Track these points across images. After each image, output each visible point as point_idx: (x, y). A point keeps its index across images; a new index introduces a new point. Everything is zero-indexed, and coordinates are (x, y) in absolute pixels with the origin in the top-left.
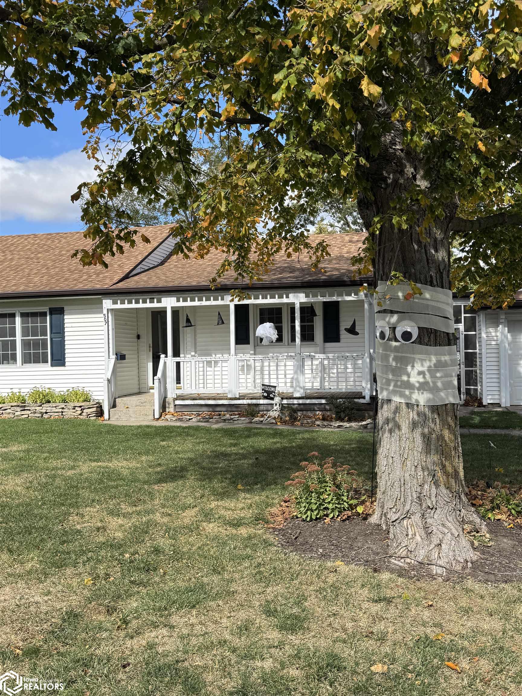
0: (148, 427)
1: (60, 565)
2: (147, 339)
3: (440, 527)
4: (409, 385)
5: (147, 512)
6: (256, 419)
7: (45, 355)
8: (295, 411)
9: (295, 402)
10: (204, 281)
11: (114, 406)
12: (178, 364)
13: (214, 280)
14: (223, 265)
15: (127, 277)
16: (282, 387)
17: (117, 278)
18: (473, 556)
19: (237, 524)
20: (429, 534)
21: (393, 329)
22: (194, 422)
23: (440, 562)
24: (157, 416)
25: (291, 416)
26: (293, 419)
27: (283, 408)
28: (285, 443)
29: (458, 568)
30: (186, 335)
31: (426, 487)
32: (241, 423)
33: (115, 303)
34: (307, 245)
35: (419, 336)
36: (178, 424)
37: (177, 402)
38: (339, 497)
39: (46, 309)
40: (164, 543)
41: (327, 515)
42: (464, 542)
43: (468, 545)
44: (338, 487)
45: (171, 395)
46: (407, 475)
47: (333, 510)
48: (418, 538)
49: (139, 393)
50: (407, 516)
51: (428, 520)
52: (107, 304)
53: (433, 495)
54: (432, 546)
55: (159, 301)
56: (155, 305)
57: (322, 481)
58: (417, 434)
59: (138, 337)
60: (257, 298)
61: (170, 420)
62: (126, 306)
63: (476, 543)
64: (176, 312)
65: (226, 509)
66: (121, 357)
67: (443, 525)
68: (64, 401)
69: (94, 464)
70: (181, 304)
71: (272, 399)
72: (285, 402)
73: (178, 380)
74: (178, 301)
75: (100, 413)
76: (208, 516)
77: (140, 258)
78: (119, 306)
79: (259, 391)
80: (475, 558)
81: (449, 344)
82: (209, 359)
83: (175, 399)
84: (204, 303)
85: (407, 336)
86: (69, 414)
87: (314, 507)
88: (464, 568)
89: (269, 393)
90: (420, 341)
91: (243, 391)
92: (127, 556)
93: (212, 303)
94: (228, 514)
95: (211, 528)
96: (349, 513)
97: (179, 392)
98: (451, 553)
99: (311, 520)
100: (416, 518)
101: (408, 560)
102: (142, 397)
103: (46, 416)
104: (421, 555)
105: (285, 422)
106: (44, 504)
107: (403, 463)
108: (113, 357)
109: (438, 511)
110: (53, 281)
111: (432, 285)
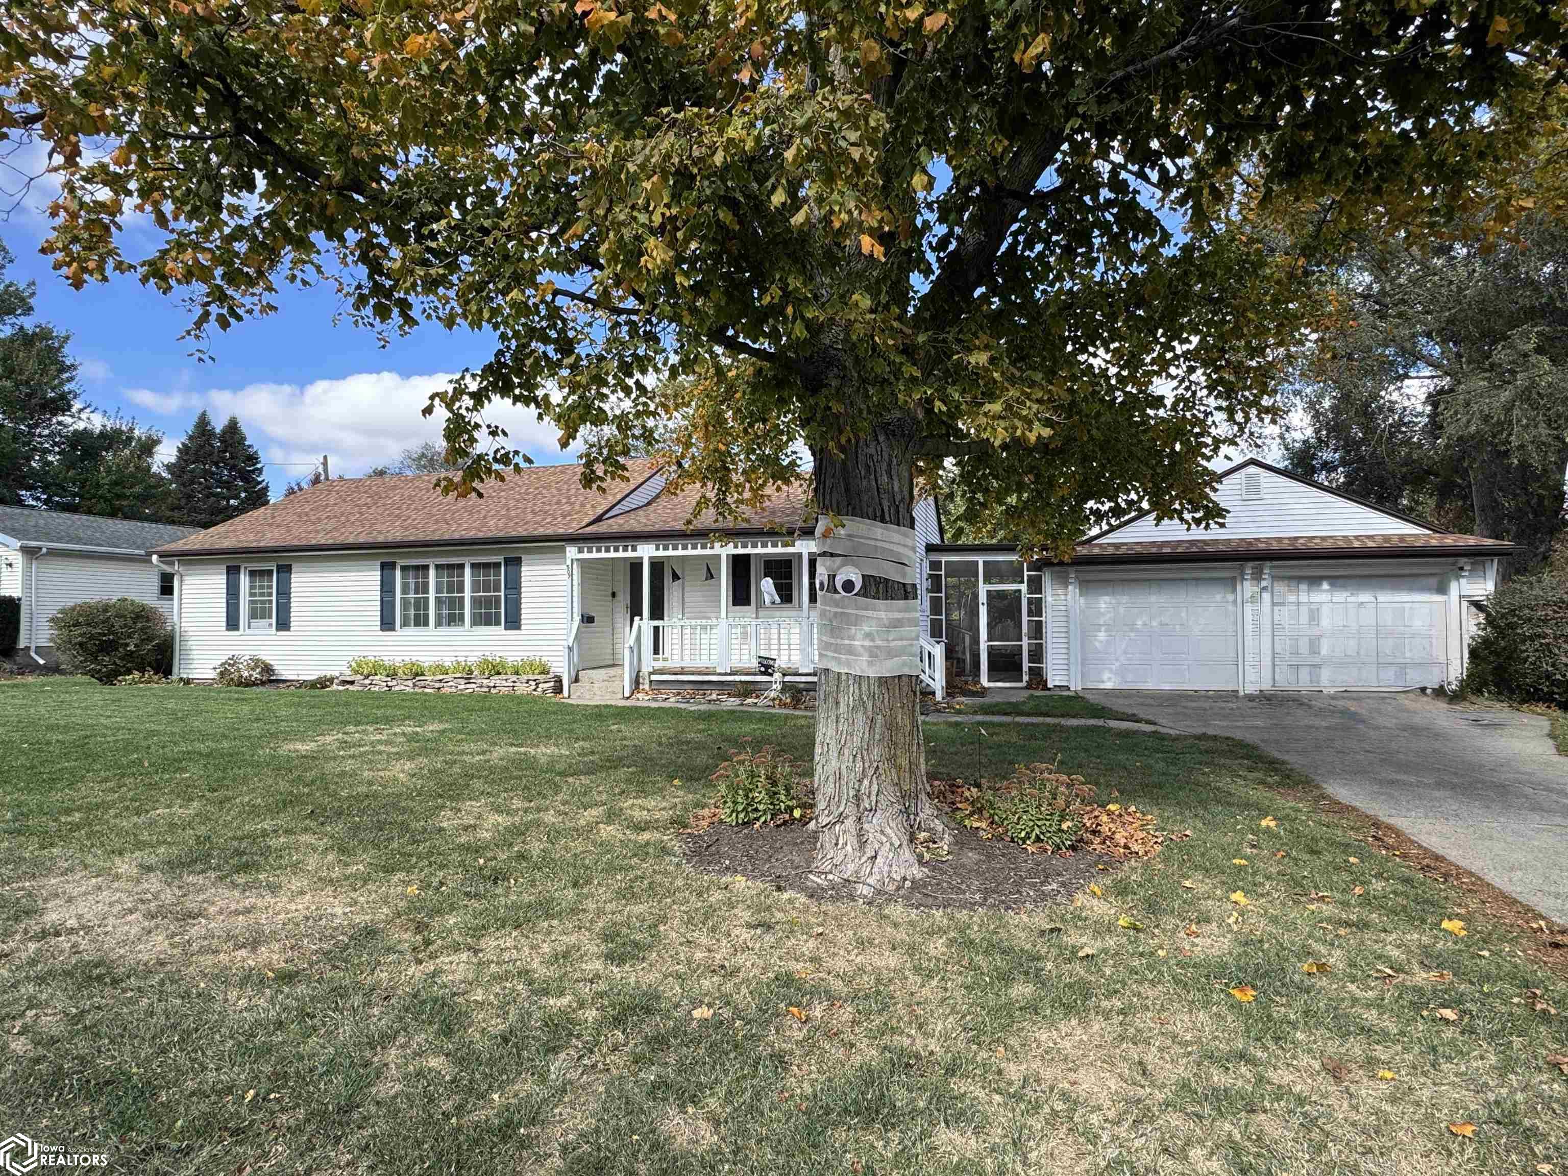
0: (607, 706)
1: (389, 870)
2: (624, 598)
3: (878, 835)
4: (851, 651)
5: (539, 810)
6: (749, 701)
7: (498, 615)
8: (800, 691)
9: (804, 679)
10: (679, 526)
11: (577, 680)
12: (656, 629)
13: (689, 522)
14: (698, 504)
15: (599, 519)
16: (782, 662)
17: (587, 520)
18: (917, 872)
19: (640, 828)
20: (862, 844)
21: (832, 577)
22: (672, 702)
23: (870, 881)
24: (627, 694)
25: (793, 697)
26: (796, 702)
27: (786, 687)
28: (770, 731)
29: (891, 888)
30: (672, 594)
31: (866, 782)
32: (731, 703)
33: (580, 551)
34: (798, 477)
35: (864, 586)
36: (654, 705)
37: (654, 677)
38: (773, 795)
39: (500, 559)
40: (536, 848)
41: (758, 819)
42: (907, 854)
43: (913, 859)
44: (774, 783)
45: (646, 670)
46: (843, 767)
47: (765, 812)
48: (849, 848)
49: (614, 665)
50: (841, 819)
51: (866, 826)
52: (572, 552)
53: (874, 793)
54: (864, 859)
55: (634, 549)
56: (630, 554)
58: (860, 717)
59: (614, 595)
60: (754, 546)
61: (643, 700)
62: (595, 555)
63: (927, 856)
64: (657, 566)
65: (642, 808)
66: (588, 619)
67: (882, 832)
68: (517, 673)
69: (513, 749)
70: (661, 553)
71: (771, 675)
72: (787, 679)
73: (656, 651)
74: (657, 549)
75: (558, 689)
76: (611, 816)
77: (619, 497)
78: (585, 555)
79: (754, 664)
80: (919, 876)
81: (906, 598)
82: (704, 622)
83: (650, 674)
84: (690, 552)
85: (848, 586)
86: (522, 689)
87: (740, 808)
88: (898, 888)
89: (767, 667)
90: (865, 592)
91: (736, 664)
92: (481, 861)
93: (699, 551)
94: (637, 814)
95: (607, 831)
96: (787, 816)
97: (659, 665)
98: (886, 869)
99: (737, 824)
100: (850, 823)
101: (830, 877)
102: (612, 671)
103: (493, 691)
104: (849, 870)
105: (784, 705)
106: (419, 794)
107: (840, 753)
108: (577, 618)
109: (878, 814)
110: (511, 524)
111: (883, 520)
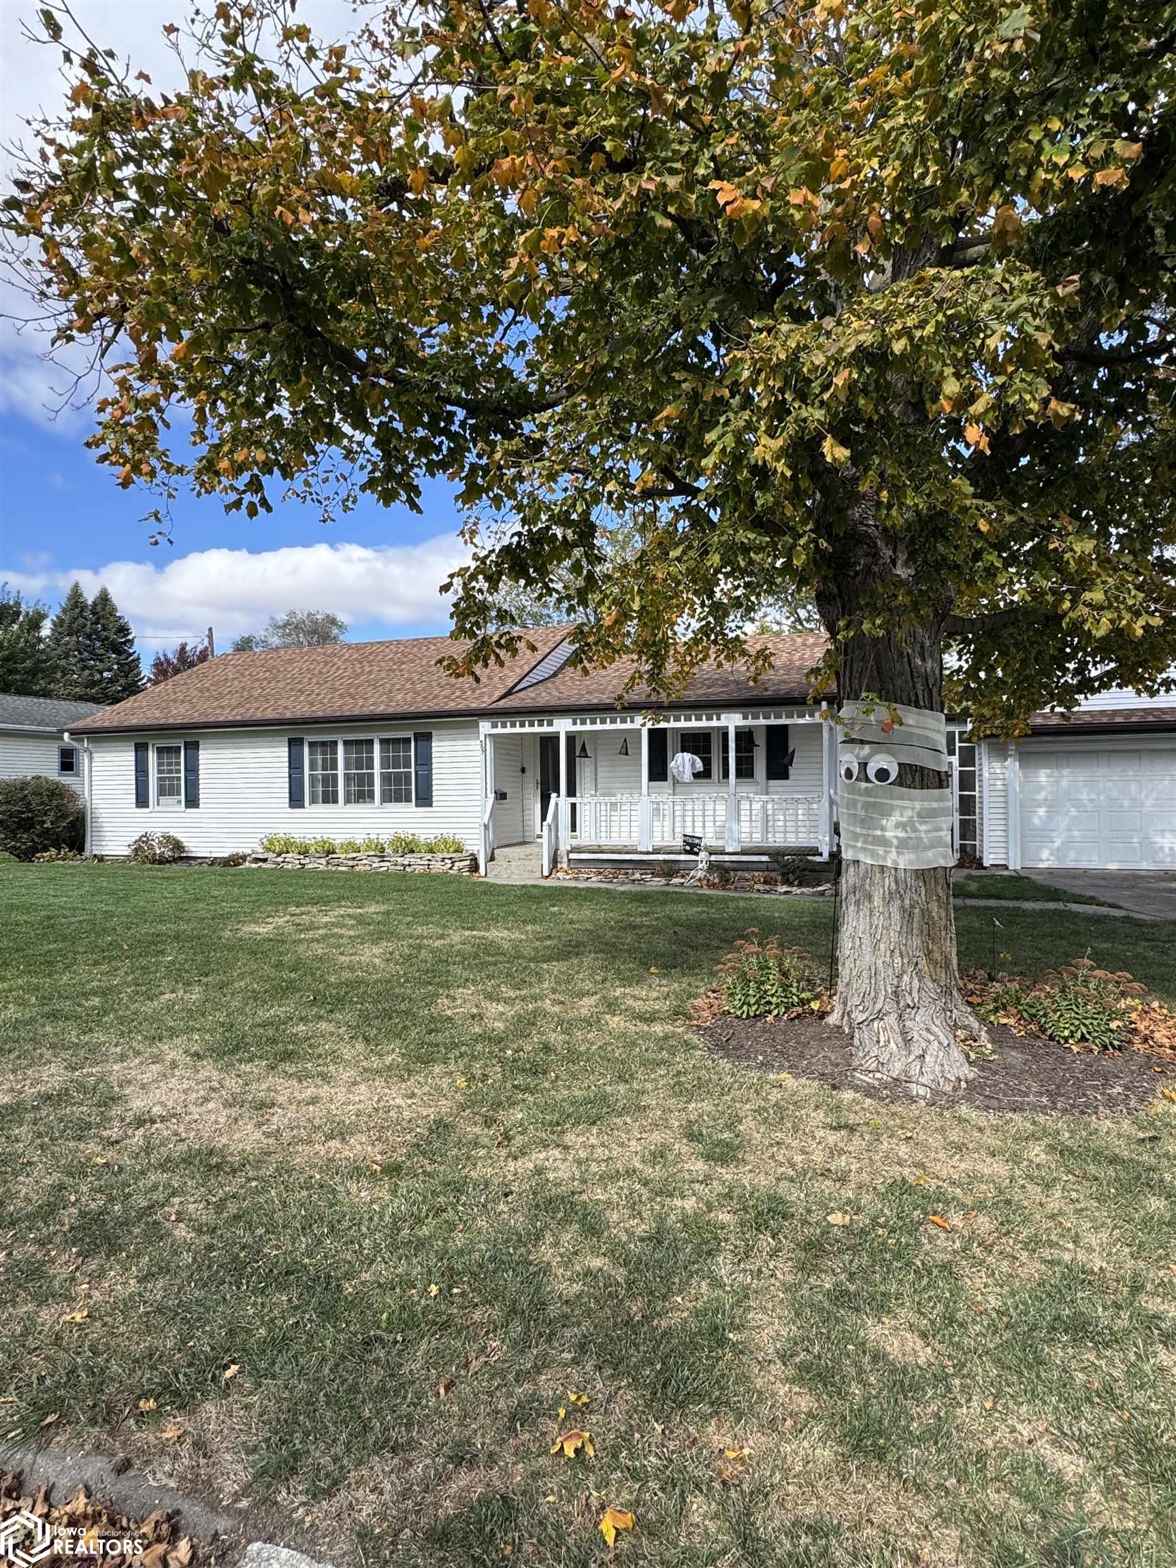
0: (534, 886)
1: (427, 1061)
2: (535, 773)
3: (924, 1033)
4: (884, 842)
5: (535, 998)
6: (675, 881)
7: (408, 792)
8: (727, 871)
9: (727, 858)
10: (606, 699)
11: (492, 859)
12: (573, 806)
13: (620, 698)
14: (633, 678)
15: (509, 693)
16: (709, 840)
17: (497, 695)
18: (969, 1073)
19: (650, 1018)
20: (908, 1042)
21: (863, 766)
22: (595, 882)
23: (923, 1080)
24: (546, 873)
25: (721, 877)
26: (725, 882)
27: (712, 867)
28: (714, 913)
29: (948, 1088)
30: (585, 770)
31: (906, 978)
32: (657, 883)
33: (494, 726)
34: (744, 653)
35: (900, 775)
36: (572, 884)
37: (572, 856)
38: (786, 988)
39: (410, 734)
40: (556, 1038)
41: (770, 1012)
42: (956, 1054)
43: (962, 1058)
44: (785, 974)
45: (564, 848)
46: (880, 962)
47: (778, 1005)
48: (892, 1045)
49: (524, 843)
50: (880, 1016)
51: (908, 1023)
52: (485, 727)
53: (915, 990)
54: (912, 1057)
55: (550, 724)
56: (545, 729)
57: (764, 967)
58: (895, 909)
59: (523, 770)
60: (677, 719)
61: (563, 879)
62: (509, 730)
63: (973, 1056)
64: (571, 738)
65: (635, 998)
66: (501, 796)
67: (928, 1030)
68: (431, 851)
69: (467, 933)
70: (579, 727)
71: (697, 854)
72: (713, 858)
73: (574, 828)
74: (575, 723)
75: (474, 867)
76: (612, 1006)
77: (527, 669)
78: (499, 730)
79: (679, 842)
80: (971, 1076)
81: (941, 786)
82: (613, 799)
83: (569, 852)
84: (608, 726)
85: (882, 774)
86: (437, 867)
87: (753, 1001)
88: (955, 1089)
89: (693, 846)
90: (900, 782)
91: (658, 842)
92: (509, 1052)
93: (619, 726)
94: (638, 1005)
95: (615, 1022)
96: (800, 1010)
97: (575, 843)
98: (938, 1068)
99: (748, 1017)
100: (892, 1019)
101: (878, 1075)
102: (527, 850)
103: (408, 869)
104: (896, 1069)
105: (711, 886)
106: (407, 981)
107: (875, 947)
108: (491, 796)
109: (921, 1011)
110: (419, 699)
111: (917, 706)
